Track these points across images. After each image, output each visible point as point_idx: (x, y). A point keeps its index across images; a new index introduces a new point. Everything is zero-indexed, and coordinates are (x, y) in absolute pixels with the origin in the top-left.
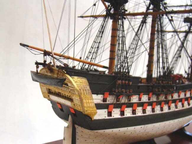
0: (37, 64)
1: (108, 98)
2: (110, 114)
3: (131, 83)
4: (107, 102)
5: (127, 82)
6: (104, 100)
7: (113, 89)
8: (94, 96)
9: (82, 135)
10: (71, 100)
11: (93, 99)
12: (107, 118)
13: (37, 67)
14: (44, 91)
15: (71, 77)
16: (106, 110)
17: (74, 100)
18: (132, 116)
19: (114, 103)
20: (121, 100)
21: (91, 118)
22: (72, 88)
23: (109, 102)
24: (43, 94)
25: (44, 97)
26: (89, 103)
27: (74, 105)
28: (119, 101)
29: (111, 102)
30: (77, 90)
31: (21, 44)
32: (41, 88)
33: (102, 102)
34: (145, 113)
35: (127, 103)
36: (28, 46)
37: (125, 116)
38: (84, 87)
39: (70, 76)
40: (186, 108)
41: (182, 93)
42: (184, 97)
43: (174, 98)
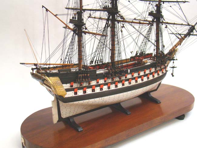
0: (33, 69)
1: (74, 85)
2: (76, 93)
3: (89, 75)
4: (74, 87)
5: (86, 75)
6: (72, 86)
7: (76, 80)
8: (64, 85)
11: (63, 87)
12: (74, 95)
13: (33, 71)
16: (73, 92)
18: (92, 93)
19: (78, 87)
20: (83, 85)
21: (63, 97)
23: (75, 87)
26: (60, 90)
28: (82, 85)
29: (76, 87)
30: (52, 84)
31: (20, 63)
33: (70, 88)
34: (102, 90)
35: (87, 86)
36: (24, 64)
37: (87, 93)
38: (56, 82)
39: (48, 77)
40: (139, 83)
41: (135, 73)
42: (138, 76)
43: (127, 78)
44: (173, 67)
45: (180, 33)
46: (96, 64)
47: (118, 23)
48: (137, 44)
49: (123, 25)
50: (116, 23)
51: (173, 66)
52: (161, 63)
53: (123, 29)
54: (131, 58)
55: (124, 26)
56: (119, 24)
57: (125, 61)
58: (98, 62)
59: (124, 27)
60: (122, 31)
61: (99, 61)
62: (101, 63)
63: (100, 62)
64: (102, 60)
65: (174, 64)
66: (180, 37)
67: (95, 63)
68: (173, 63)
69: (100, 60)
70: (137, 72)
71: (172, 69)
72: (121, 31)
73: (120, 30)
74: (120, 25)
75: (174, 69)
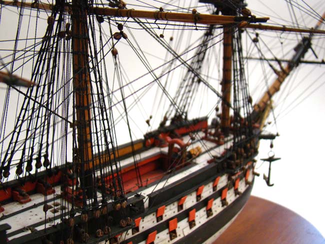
40: (182, 236)
41: (168, 208)
42: (177, 213)
43: (141, 230)
44: (271, 160)
45: (279, 57)
46: (24, 174)
47: (100, 20)
48: (164, 90)
49: (120, 27)
50: (92, 19)
51: (271, 155)
52: (245, 155)
53: (121, 45)
54: (148, 136)
55: (125, 30)
56: (105, 25)
57: (130, 150)
58: (29, 168)
59: (125, 37)
60: (115, 53)
61: (34, 163)
62: (43, 169)
63: (38, 165)
64: (46, 156)
65: (273, 149)
66: (278, 68)
67: (19, 171)
68: (272, 146)
69: (38, 159)
70: (173, 202)
71: (268, 163)
72: (110, 53)
73: (106, 49)
74: (107, 27)
75: (273, 163)
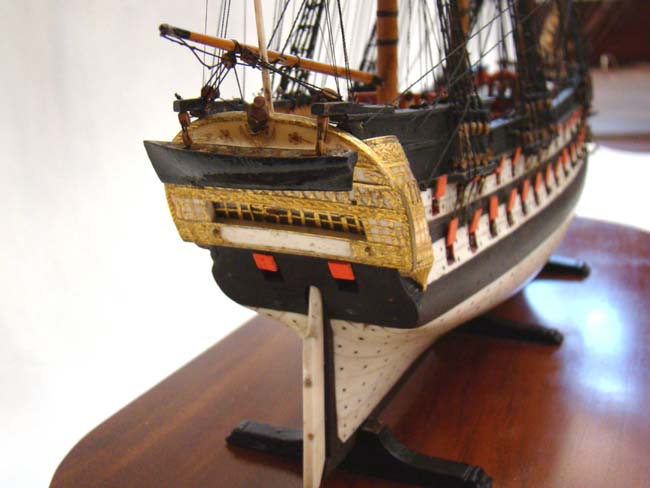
1: (442, 200)
4: (442, 213)
6: (436, 207)
7: (455, 160)
9: (356, 352)
10: (355, 232)
12: (448, 269)
14: (189, 216)
15: (366, 143)
16: (443, 242)
17: (375, 230)
18: (492, 242)
19: (453, 209)
20: (466, 194)
21: (419, 286)
22: (367, 186)
23: (445, 212)
24: (178, 227)
25: (185, 240)
27: (368, 249)
29: (449, 209)
30: (399, 192)
31: (165, 31)
32: (172, 204)
33: (431, 217)
34: (513, 222)
39: (361, 139)
